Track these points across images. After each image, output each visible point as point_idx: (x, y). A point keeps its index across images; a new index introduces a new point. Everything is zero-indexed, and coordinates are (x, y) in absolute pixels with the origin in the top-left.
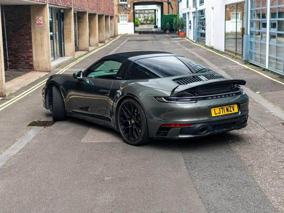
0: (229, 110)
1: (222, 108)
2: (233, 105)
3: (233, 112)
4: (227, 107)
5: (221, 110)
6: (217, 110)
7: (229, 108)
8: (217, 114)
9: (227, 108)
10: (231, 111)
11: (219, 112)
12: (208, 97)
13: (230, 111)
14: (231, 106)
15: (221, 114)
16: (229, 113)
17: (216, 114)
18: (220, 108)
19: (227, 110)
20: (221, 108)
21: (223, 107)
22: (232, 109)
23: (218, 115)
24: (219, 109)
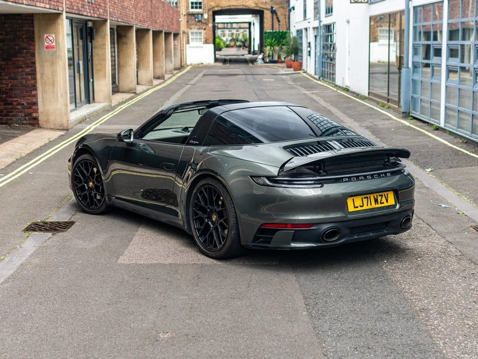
0: (379, 201)
1: (367, 198)
2: (386, 193)
3: (386, 204)
5: (365, 201)
6: (358, 201)
7: (379, 198)
9: (376, 197)
11: (362, 205)
12: (342, 178)
13: (381, 203)
14: (383, 194)
15: (365, 207)
17: (355, 207)
19: (376, 201)
20: (365, 198)
22: (384, 200)
24: (362, 198)
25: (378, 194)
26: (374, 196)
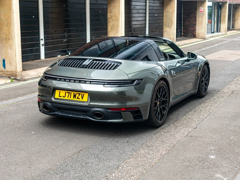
0: (77, 97)
1: (69, 93)
2: (83, 93)
3: (81, 100)
4: (75, 93)
6: (63, 93)
7: (77, 95)
8: (61, 97)
9: (75, 94)
10: (79, 99)
11: (64, 96)
12: (57, 78)
13: (77, 98)
14: (81, 93)
15: (66, 98)
16: (76, 99)
17: (59, 96)
18: (67, 91)
19: (75, 96)
20: (67, 93)
21: (70, 92)
22: (80, 97)
23: (62, 98)
24: (66, 92)
25: (77, 93)
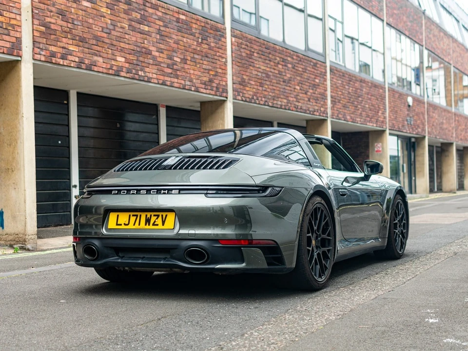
0: (152, 222)
1: (137, 216)
2: (164, 214)
3: (160, 226)
4: (149, 214)
5: (133, 219)
6: (124, 218)
7: (153, 219)
8: (121, 225)
9: (149, 216)
10: (157, 225)
11: (127, 223)
12: (112, 190)
13: (154, 224)
14: (160, 214)
15: (131, 226)
16: (151, 227)
17: (117, 224)
18: (132, 214)
19: (148, 221)
20: (133, 215)
21: (139, 214)
22: (159, 221)
23: (123, 227)
24: (130, 215)
25: (153, 214)
26: (146, 215)
